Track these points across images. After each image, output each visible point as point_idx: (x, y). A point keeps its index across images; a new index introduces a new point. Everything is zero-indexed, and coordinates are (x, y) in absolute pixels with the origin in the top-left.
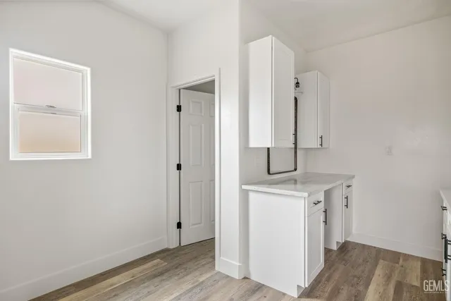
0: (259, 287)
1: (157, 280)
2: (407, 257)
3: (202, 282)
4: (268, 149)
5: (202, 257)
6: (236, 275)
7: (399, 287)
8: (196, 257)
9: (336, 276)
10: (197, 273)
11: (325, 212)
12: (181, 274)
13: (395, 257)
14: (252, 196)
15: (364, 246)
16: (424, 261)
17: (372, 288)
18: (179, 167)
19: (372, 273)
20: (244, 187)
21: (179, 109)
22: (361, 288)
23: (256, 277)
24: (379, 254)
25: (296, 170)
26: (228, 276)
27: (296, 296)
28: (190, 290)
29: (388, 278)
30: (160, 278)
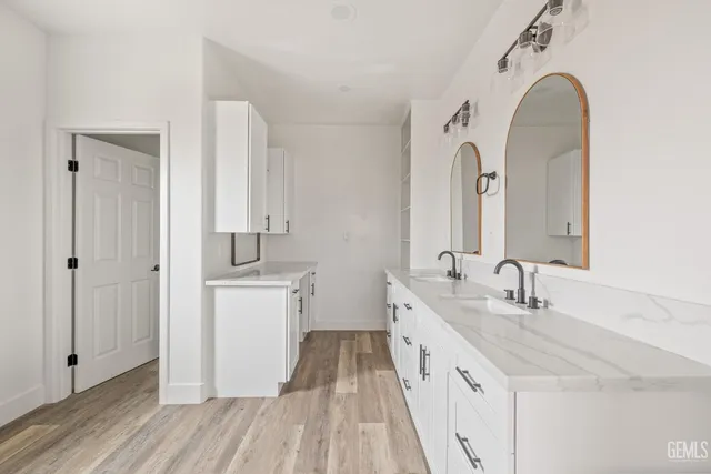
0: (232, 402)
1: (49, 455)
2: (360, 333)
3: (144, 426)
4: (233, 235)
5: (127, 396)
6: (197, 399)
7: (359, 356)
8: (117, 400)
9: (309, 365)
10: (129, 418)
11: (301, 300)
12: (98, 431)
13: (352, 335)
14: (219, 293)
15: (325, 331)
16: (371, 333)
17: (341, 365)
18: (73, 263)
19: (337, 353)
20: (209, 283)
21: (73, 166)
22: (332, 368)
23: (223, 393)
24: (338, 336)
25: (258, 259)
26: (183, 406)
27: (276, 394)
28: (126, 444)
29: (351, 352)
30: (56, 450)
